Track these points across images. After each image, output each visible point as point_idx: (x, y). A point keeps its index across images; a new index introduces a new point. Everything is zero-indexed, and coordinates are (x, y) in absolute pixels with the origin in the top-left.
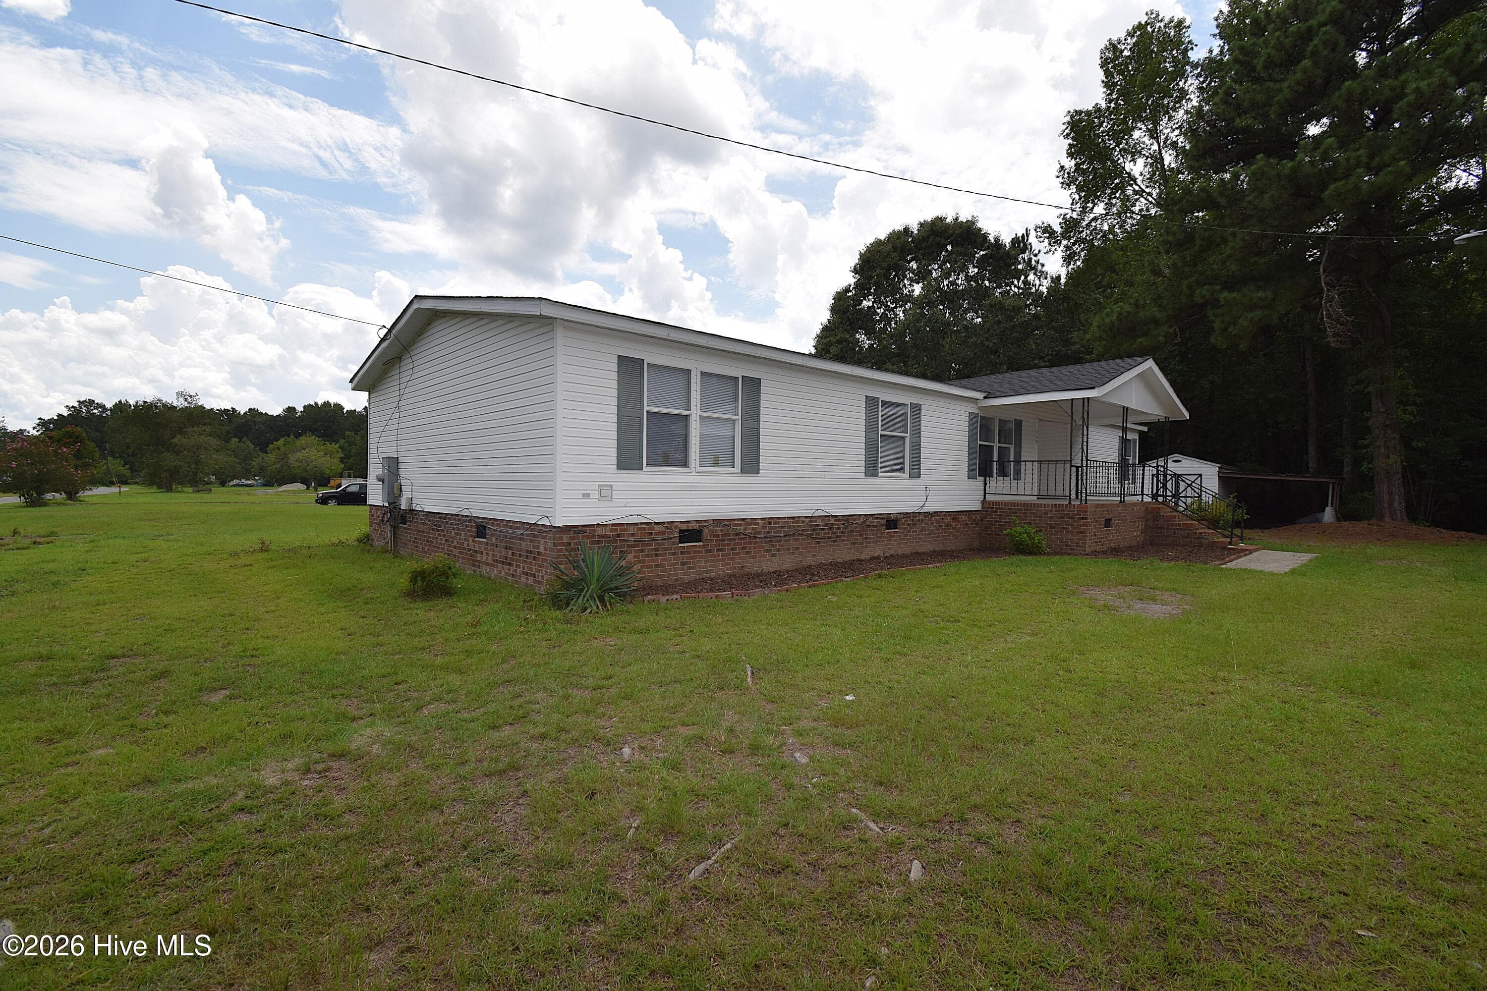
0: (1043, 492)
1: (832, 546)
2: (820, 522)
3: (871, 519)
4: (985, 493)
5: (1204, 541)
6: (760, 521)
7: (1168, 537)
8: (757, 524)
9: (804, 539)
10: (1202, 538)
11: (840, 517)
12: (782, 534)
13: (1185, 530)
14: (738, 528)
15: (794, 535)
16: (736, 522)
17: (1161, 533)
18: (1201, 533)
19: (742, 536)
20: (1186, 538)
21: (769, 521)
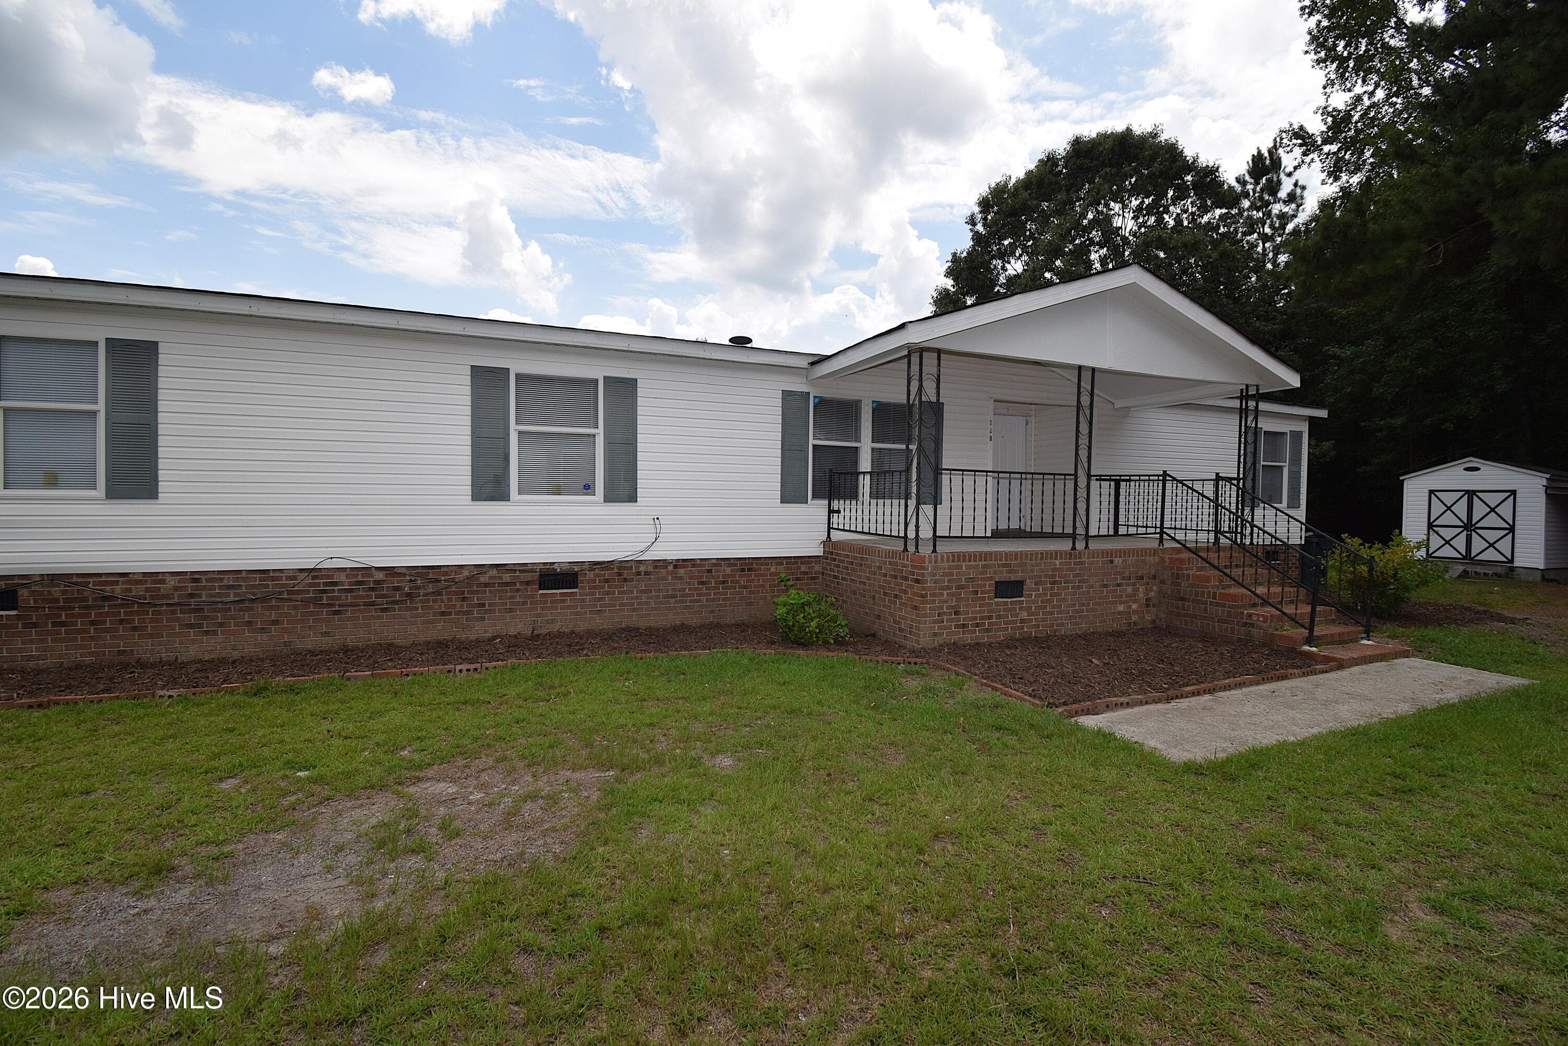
0: (1003, 526)
1: (379, 617)
2: (342, 578)
3: (494, 572)
4: (829, 528)
5: (1255, 632)
6: (168, 578)
7: (1195, 617)
8: (162, 581)
9: (295, 607)
10: (1252, 625)
11: (403, 571)
12: (232, 598)
13: (1224, 606)
14: (108, 588)
15: (264, 600)
16: (104, 579)
17: (1183, 608)
18: (1250, 615)
19: (120, 601)
20: (1226, 621)
21: (195, 577)
